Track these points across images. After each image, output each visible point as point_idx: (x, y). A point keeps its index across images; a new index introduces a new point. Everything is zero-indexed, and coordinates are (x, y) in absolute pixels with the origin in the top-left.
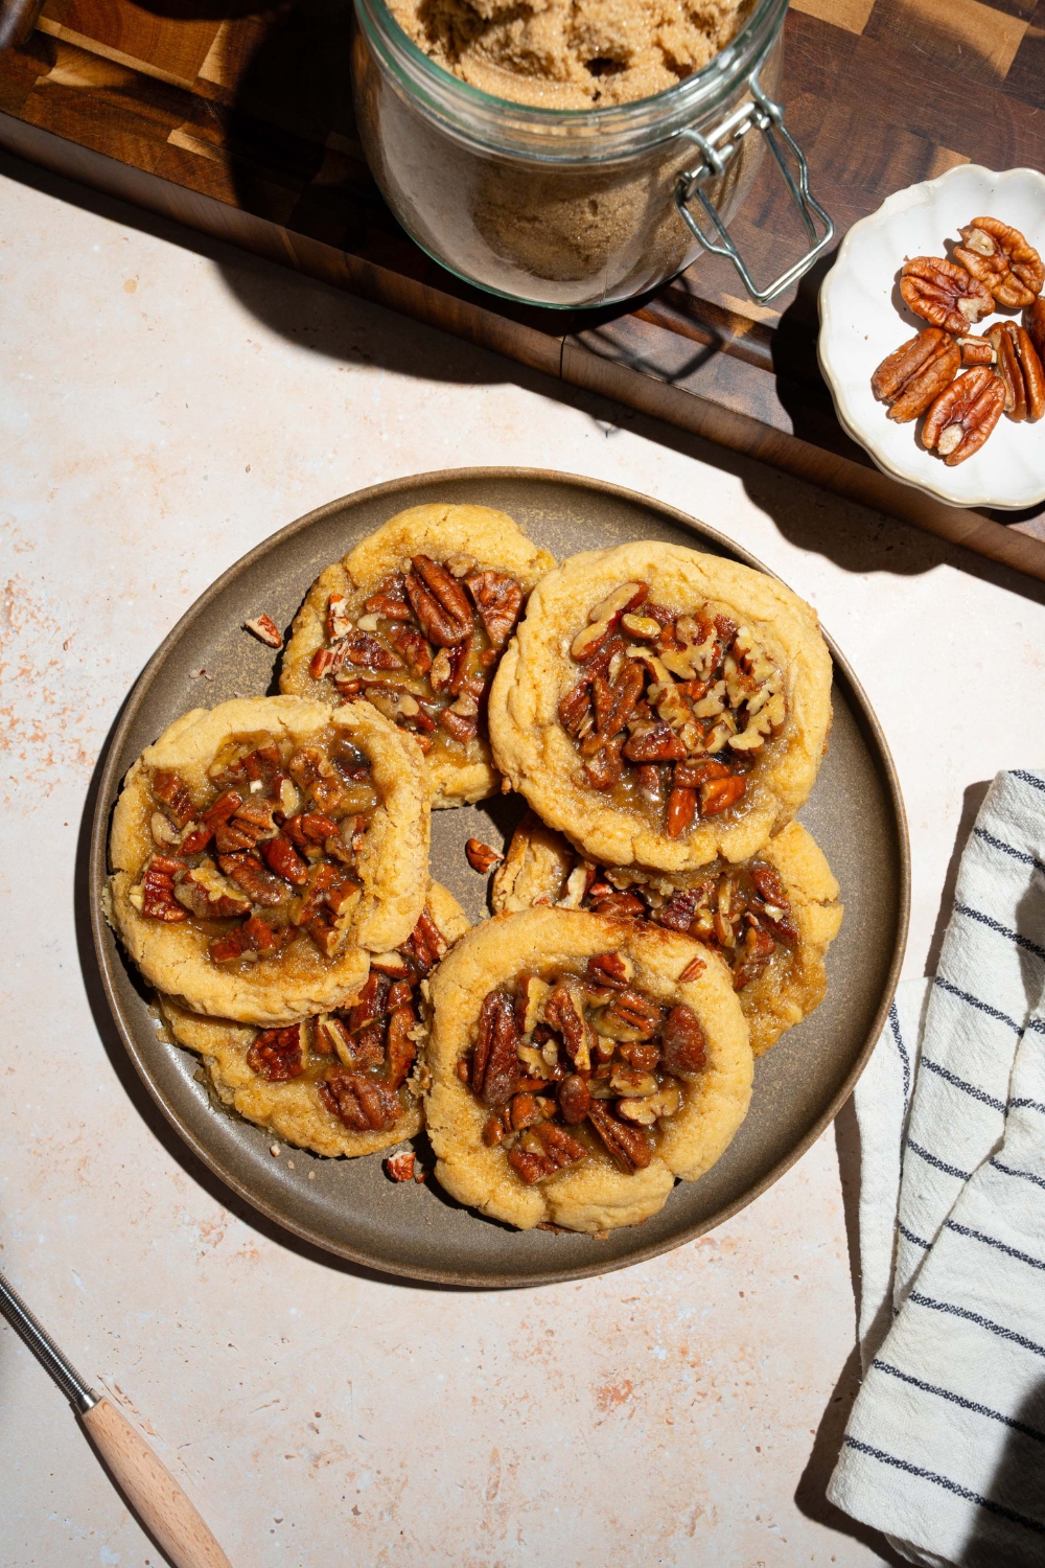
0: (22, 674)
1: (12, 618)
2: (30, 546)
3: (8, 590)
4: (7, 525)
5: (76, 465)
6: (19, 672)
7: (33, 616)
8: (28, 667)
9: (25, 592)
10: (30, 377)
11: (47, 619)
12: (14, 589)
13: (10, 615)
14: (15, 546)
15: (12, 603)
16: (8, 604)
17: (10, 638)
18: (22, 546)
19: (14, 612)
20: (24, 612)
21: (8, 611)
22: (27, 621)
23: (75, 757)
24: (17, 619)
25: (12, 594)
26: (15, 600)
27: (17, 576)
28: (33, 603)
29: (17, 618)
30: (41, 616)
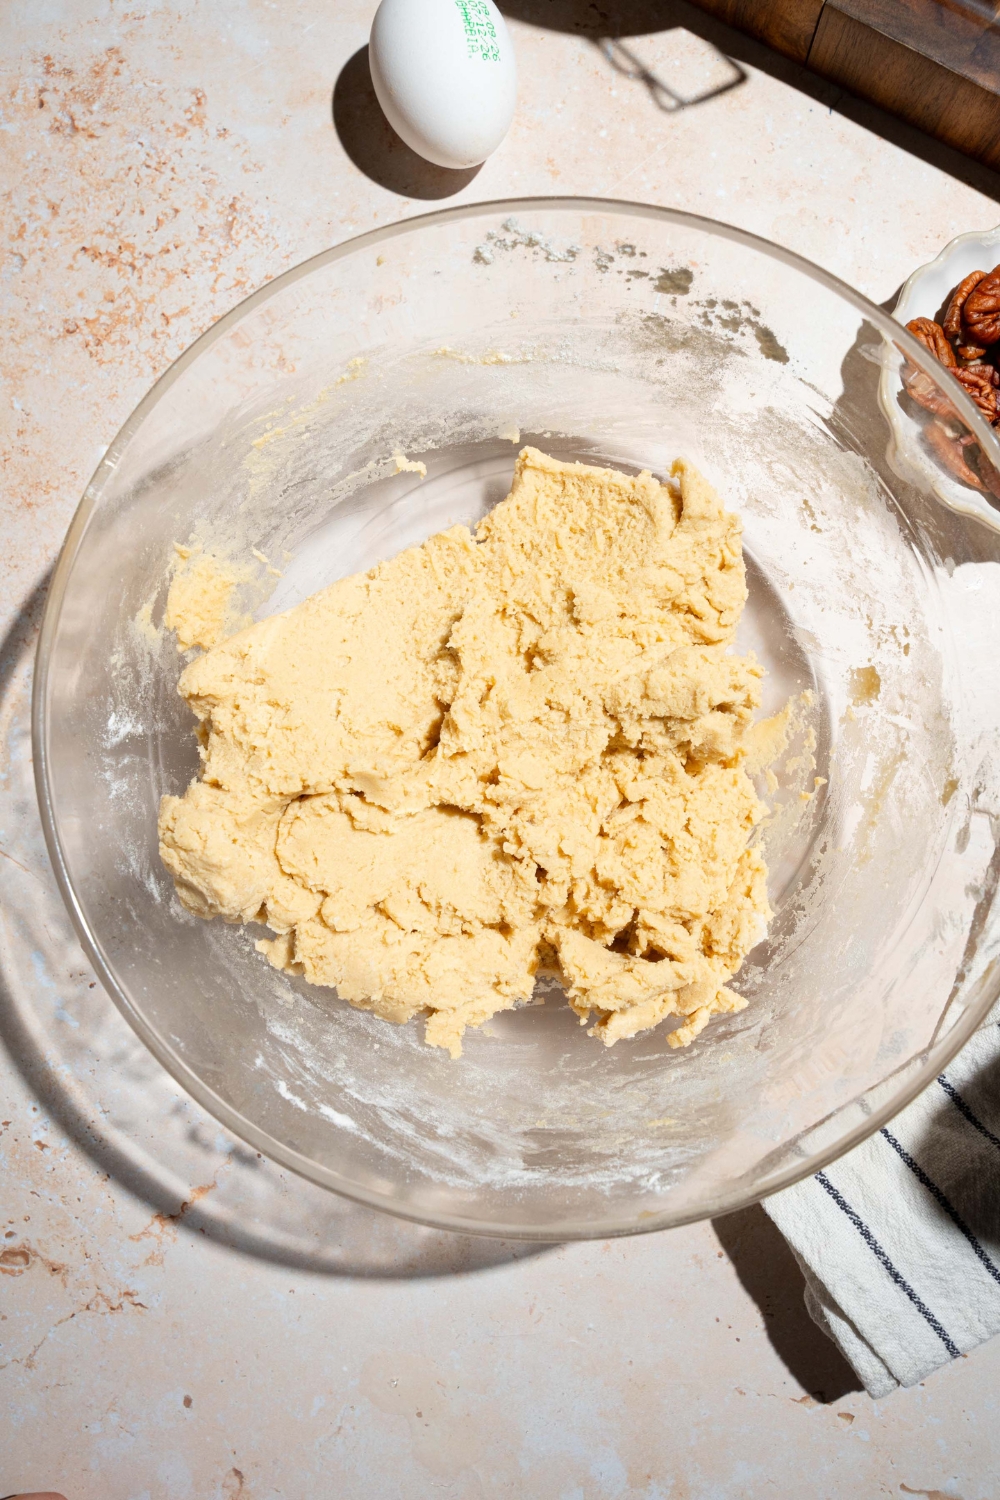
0: (236, 285)
1: (233, 232)
2: (258, 167)
3: (232, 206)
4: (238, 145)
5: (312, 94)
6: (234, 283)
7: (253, 232)
8: (244, 279)
9: (248, 209)
10: (274, 6)
11: (267, 236)
12: (238, 206)
13: (231, 229)
14: (244, 166)
15: (234, 219)
16: (230, 219)
17: (229, 251)
18: (250, 166)
19: (236, 226)
20: (245, 228)
21: (230, 225)
22: (247, 237)
23: (275, 363)
24: (237, 233)
25: (235, 210)
26: (238, 216)
27: (242, 194)
28: (255, 220)
29: (240, 233)
30: (261, 233)
